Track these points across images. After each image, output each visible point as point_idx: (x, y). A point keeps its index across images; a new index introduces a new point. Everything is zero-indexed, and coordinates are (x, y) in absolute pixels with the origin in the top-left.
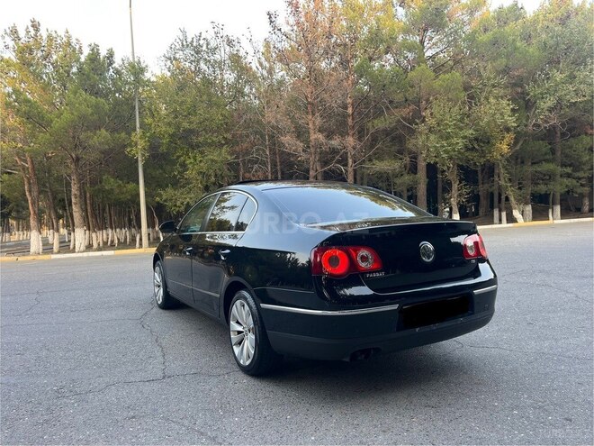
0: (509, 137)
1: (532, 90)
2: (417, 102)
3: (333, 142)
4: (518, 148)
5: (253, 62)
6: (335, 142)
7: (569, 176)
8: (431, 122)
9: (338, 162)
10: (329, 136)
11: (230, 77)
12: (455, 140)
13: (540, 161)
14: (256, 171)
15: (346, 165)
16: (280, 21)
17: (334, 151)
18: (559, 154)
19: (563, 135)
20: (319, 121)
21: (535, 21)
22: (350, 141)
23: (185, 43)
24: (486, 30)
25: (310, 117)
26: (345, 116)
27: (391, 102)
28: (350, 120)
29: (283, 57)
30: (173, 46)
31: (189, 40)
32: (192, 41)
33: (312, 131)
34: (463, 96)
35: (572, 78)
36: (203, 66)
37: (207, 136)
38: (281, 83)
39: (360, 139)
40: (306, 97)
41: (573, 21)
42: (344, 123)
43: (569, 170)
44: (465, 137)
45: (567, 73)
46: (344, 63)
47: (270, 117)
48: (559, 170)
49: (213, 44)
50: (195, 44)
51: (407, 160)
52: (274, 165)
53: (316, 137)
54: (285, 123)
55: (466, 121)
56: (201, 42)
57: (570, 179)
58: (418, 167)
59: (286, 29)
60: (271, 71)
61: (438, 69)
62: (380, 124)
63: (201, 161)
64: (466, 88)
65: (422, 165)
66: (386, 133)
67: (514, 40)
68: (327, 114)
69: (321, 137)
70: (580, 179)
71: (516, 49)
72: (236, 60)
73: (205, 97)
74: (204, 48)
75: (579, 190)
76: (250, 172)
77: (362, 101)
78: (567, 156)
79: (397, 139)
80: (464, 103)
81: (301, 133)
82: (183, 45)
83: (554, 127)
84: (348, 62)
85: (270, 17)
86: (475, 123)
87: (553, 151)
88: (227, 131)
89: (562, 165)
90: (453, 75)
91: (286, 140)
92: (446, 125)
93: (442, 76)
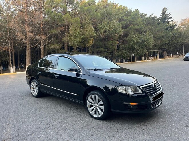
0: (92, 39)
1: (99, 26)
3: (36, 37)
4: (94, 43)
7: (106, 52)
8: (71, 32)
9: (39, 44)
10: (35, 35)
12: (78, 39)
13: (100, 48)
14: (4, 46)
15: (40, 45)
17: (37, 40)
18: (103, 45)
19: (105, 40)
20: (30, 29)
21: (98, 6)
24: (85, 6)
25: (27, 27)
26: (40, 28)
27: (57, 25)
28: (42, 29)
33: (27, 32)
34: (80, 25)
38: (13, 13)
40: (25, 19)
41: (109, 7)
42: (39, 31)
43: (106, 50)
44: (81, 38)
45: (107, 22)
46: (40, 9)
47: (11, 25)
51: (62, 45)
52: (11, 44)
53: (29, 34)
54: (18, 28)
55: (81, 33)
57: (107, 53)
58: (65, 47)
60: (9, 8)
61: (71, 16)
62: (53, 32)
64: (81, 23)
65: (66, 47)
66: (55, 35)
67: (94, 11)
68: (34, 26)
69: (32, 34)
70: (109, 53)
71: (94, 13)
76: (1, 46)
77: (46, 24)
78: (106, 46)
79: (58, 38)
80: (80, 28)
81: (23, 32)
86: (83, 34)
89: (105, 49)
90: (78, 19)
91: (19, 35)
92: (76, 34)
93: (74, 18)
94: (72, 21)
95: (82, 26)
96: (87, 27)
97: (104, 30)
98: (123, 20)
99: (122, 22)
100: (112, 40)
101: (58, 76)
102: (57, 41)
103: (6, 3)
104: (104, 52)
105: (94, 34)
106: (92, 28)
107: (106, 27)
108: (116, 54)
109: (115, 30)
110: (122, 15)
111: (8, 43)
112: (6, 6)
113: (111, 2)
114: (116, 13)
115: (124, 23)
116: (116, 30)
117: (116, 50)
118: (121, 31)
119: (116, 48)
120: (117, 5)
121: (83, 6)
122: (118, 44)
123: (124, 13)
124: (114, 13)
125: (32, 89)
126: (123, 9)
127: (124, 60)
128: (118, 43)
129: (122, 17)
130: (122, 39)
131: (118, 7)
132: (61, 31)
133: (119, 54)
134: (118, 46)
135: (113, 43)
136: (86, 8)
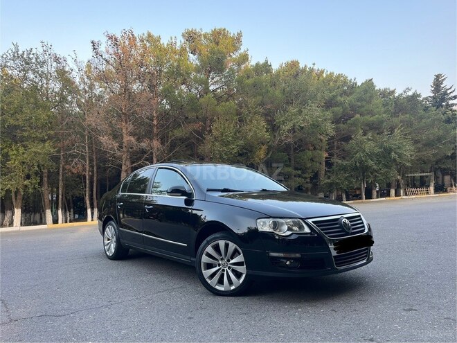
0: (264, 147)
1: (279, 118)
2: (204, 120)
3: (142, 144)
4: (269, 156)
5: (76, 77)
6: (144, 145)
7: (299, 176)
8: (215, 133)
9: (146, 160)
10: (139, 140)
11: (56, 86)
12: (232, 147)
14: (76, 164)
15: (151, 162)
16: (102, 49)
17: (143, 150)
18: (293, 162)
19: (295, 149)
20: (131, 127)
21: (278, 75)
22: (156, 144)
23: (16, 55)
24: (248, 77)
25: (124, 124)
26: (151, 126)
27: (187, 118)
28: (155, 129)
29: (104, 78)
30: (5, 56)
31: (20, 53)
32: (23, 54)
33: (124, 135)
34: (236, 118)
35: (300, 112)
36: (31, 75)
37: (32, 132)
38: (99, 98)
39: (162, 143)
40: (121, 109)
41: (302, 78)
42: (151, 132)
43: (299, 172)
44: (237, 146)
45: (297, 109)
46: (152, 87)
47: (91, 120)
48: (294, 172)
49: (41, 59)
50: (25, 56)
52: (91, 160)
53: (128, 139)
54: (104, 126)
55: (238, 134)
56: (31, 56)
57: (300, 178)
59: (106, 56)
60: (91, 87)
61: (219, 98)
62: (179, 133)
63: (23, 153)
64: (239, 114)
66: (182, 140)
67: (266, 86)
68: (138, 122)
69: (132, 139)
70: (306, 178)
71: (268, 91)
72: (62, 74)
73: (32, 100)
74: (34, 61)
75: (306, 186)
76: (70, 165)
77: (164, 116)
78: (298, 163)
79: (190, 146)
80: (236, 123)
81: (116, 136)
82: (14, 56)
83: (289, 142)
84: (154, 87)
85: (94, 45)
86: (243, 137)
87: (290, 159)
88: (51, 128)
89: (296, 169)
90: (232, 104)
91: (104, 139)
92: (226, 136)
93: (223, 103)
94: (219, 109)
95: (241, 120)
96: (251, 121)
97: (289, 126)
98: (337, 104)
99: (335, 108)
100: (311, 148)
101: (151, 207)
102: (188, 152)
103: (85, 77)
104: (295, 176)
105: (267, 136)
106: (263, 123)
107: (295, 119)
108: (324, 180)
109: (315, 126)
110: (334, 93)
111: (83, 157)
112: (85, 83)
113: (306, 66)
114: (318, 89)
115: (338, 110)
116: (318, 126)
117: (324, 173)
118: (330, 129)
119: (324, 167)
120: (322, 72)
121: (243, 77)
122: (326, 158)
123: (339, 88)
124: (312, 89)
125: (107, 242)
126: (336, 81)
127: (344, 196)
128: (326, 155)
129: (334, 97)
130: (338, 148)
131: (324, 75)
132: (196, 132)
133: (329, 181)
134: (329, 164)
135: (315, 157)
136: (250, 81)
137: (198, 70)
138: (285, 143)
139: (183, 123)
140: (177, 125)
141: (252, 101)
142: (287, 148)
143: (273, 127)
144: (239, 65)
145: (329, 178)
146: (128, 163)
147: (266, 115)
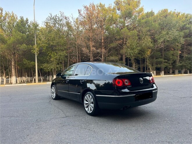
0: (150, 50)
1: (157, 37)
2: (123, 39)
3: (98, 50)
4: (152, 54)
5: (73, 24)
6: (99, 51)
7: (166, 62)
8: (128, 45)
9: (99, 56)
10: (97, 49)
11: (65, 29)
12: (135, 50)
13: (158, 58)
14: (74, 59)
15: (101, 58)
16: (82, 12)
17: (98, 53)
18: (163, 56)
19: (165, 50)
20: (93, 44)
21: (157, 17)
22: (103, 50)
23: (51, 18)
24: (143, 19)
25: (91, 42)
26: (101, 43)
27: (116, 39)
28: (103, 44)
29: (83, 23)
30: (48, 19)
31: (53, 17)
32: (54, 17)
33: (91, 47)
34: (137, 38)
35: (168, 34)
36: (57, 25)
37: (59, 47)
38: (81, 31)
39: (106, 50)
40: (90, 36)
41: (168, 17)
42: (100, 45)
43: (166, 61)
44: (138, 50)
45: (166, 32)
46: (101, 27)
47: (79, 42)
48: (164, 61)
49: (60, 19)
50: (55, 18)
51: (120, 57)
52: (79, 57)
53: (92, 49)
54: (84, 44)
55: (138, 45)
56: (57, 18)
57: (167, 63)
58: (123, 59)
59: (84, 15)
60: (78, 28)
61: (129, 29)
62: (112, 45)
63: (56, 55)
64: (138, 35)
65: (124, 58)
66: (114, 48)
67: (151, 22)
68: (96, 41)
69: (94, 48)
70: (169, 63)
71: (152, 25)
72: (68, 24)
73: (58, 35)
74: (58, 19)
75: (169, 67)
76: (72, 59)
77: (107, 38)
78: (166, 57)
79: (117, 50)
80: (137, 40)
81: (88, 47)
83: (162, 48)
85: (79, 11)
86: (140, 46)
87: (162, 55)
88: (65, 46)
89: (165, 59)
90: (135, 32)
91: (84, 49)
92: (133, 46)
93: (132, 31)
94: (129, 34)
95: (139, 38)
96: (144, 39)
97: (162, 40)
98: (186, 29)
99: (185, 30)
100: (173, 49)
102: (116, 53)
103: (76, 24)
104: (164, 62)
105: (152, 45)
106: (149, 39)
107: (164, 37)
108: (178, 64)
109: (175, 40)
110: (185, 23)
111: (76, 56)
112: (76, 26)
113: (171, 11)
114: (177, 22)
115: (187, 31)
116: (176, 40)
117: (178, 60)
118: (182, 41)
119: (179, 58)
120: (179, 13)
121: (140, 19)
122: (180, 54)
123: (187, 20)
124: (174, 22)
126: (186, 17)
127: (188, 71)
128: (181, 52)
129: (185, 25)
130: (186, 49)
131: (180, 15)
132: (120, 44)
133: (181, 64)
134: (181, 57)
135: (175, 54)
136: (144, 21)
137: (120, 18)
138: (160, 48)
139: (114, 40)
140: (112, 42)
141: (144, 30)
142: (161, 50)
143: (155, 41)
144: (139, 13)
145: (181, 63)
146: (92, 58)
147: (151, 35)
